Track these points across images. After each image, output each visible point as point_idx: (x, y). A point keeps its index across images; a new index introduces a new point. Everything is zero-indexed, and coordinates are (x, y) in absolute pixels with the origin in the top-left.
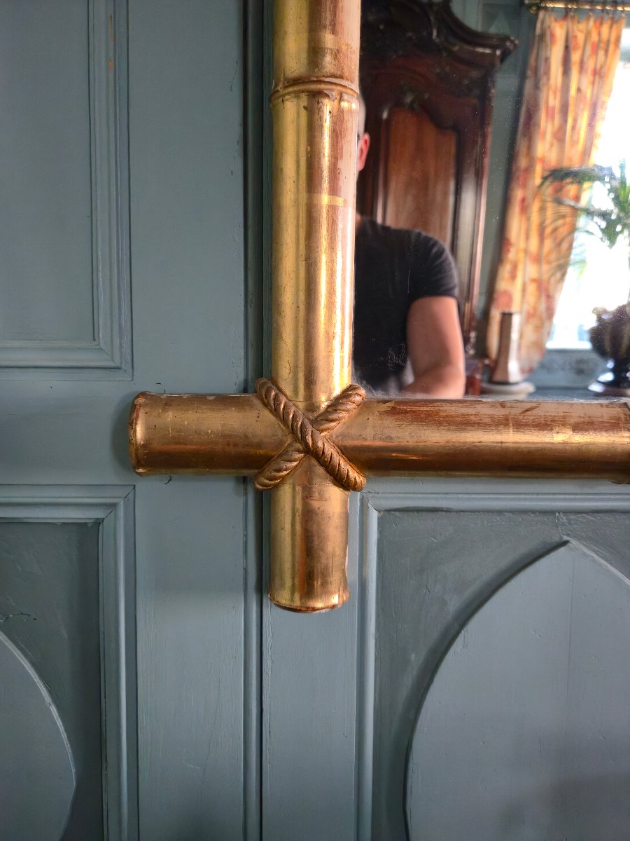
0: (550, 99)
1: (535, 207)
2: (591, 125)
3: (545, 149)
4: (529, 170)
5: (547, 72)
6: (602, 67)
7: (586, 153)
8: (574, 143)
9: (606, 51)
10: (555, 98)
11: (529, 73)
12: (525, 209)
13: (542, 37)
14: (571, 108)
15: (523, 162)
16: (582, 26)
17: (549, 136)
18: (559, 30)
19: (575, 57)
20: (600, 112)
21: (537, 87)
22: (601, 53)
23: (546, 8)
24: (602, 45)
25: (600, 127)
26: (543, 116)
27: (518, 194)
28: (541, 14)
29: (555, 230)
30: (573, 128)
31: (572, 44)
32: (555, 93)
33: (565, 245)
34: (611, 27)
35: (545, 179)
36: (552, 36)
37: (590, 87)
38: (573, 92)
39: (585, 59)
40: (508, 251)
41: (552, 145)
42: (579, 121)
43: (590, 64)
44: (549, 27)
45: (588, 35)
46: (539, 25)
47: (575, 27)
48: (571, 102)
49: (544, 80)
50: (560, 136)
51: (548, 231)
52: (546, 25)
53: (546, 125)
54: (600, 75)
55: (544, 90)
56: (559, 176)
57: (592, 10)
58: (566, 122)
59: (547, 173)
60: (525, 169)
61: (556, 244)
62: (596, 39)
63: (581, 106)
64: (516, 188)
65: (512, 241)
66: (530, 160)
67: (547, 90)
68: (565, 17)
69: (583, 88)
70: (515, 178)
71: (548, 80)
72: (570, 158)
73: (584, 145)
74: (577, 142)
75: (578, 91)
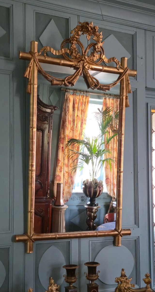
0: (69, 118)
1: (66, 151)
2: (81, 126)
3: (68, 133)
4: (64, 138)
5: (68, 110)
6: (84, 110)
7: (81, 134)
9: (85, 105)
10: (71, 118)
11: (63, 110)
12: (63, 151)
13: (67, 100)
14: (75, 120)
15: (62, 136)
16: (78, 97)
17: (69, 129)
18: (71, 98)
19: (76, 106)
20: (84, 122)
21: (65, 115)
22: (83, 105)
23: (68, 92)
24: (84, 103)
25: (84, 126)
26: (67, 123)
27: (61, 146)
28: (66, 93)
29: (72, 157)
30: (76, 127)
31: (75, 102)
32: (71, 116)
33: (76, 161)
34: (86, 98)
35: (69, 142)
37: (81, 114)
38: (76, 116)
40: (59, 163)
41: (70, 132)
42: (78, 125)
43: (80, 108)
44: (69, 97)
45: (80, 100)
46: (66, 96)
47: (76, 97)
48: (76, 118)
49: (67, 112)
50: (73, 129)
51: (70, 157)
52: (68, 96)
53: (69, 126)
54: (83, 111)
55: (67, 115)
56: (73, 141)
57: (80, 93)
58: (74, 125)
59: (69, 140)
60: (63, 138)
61: (73, 161)
62: (82, 101)
63: (79, 121)
64: (61, 143)
65: (60, 160)
66: (65, 136)
67: (69, 115)
68: (73, 94)
69: (79, 115)
70: (60, 140)
71: (69, 112)
72: (76, 136)
73: (80, 132)
74: (78, 131)
75: (77, 116)
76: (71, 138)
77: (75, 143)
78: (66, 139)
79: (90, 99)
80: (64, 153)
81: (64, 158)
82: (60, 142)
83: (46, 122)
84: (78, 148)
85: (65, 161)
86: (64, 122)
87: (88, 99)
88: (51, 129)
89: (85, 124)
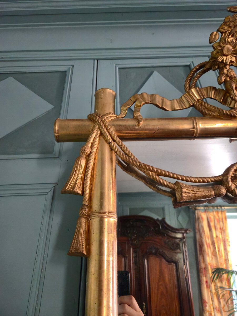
0: (207, 240)
1: (213, 286)
2: (225, 249)
4: (206, 268)
5: (203, 231)
6: (223, 228)
7: (227, 260)
8: (221, 257)
9: (223, 222)
10: (209, 240)
11: (197, 231)
12: (208, 287)
13: (198, 219)
14: (216, 242)
15: (203, 265)
16: (212, 214)
17: (210, 255)
18: (204, 216)
19: (212, 224)
20: (227, 243)
21: (200, 235)
22: (221, 223)
23: (197, 209)
24: (221, 220)
25: (229, 248)
26: (206, 246)
27: (204, 279)
28: (196, 212)
29: (223, 295)
30: (219, 251)
31: (209, 220)
32: (208, 238)
33: (229, 302)
34: (222, 214)
35: (213, 273)
36: (202, 218)
37: (220, 234)
38: (215, 236)
39: (216, 225)
40: (206, 306)
41: (212, 258)
42: (220, 248)
43: (218, 227)
45: (214, 216)
46: (196, 215)
47: (209, 215)
48: (215, 240)
49: (203, 234)
50: (214, 254)
51: (221, 296)
52: (199, 214)
53: (208, 251)
54: (223, 230)
55: (204, 237)
56: (218, 271)
57: (213, 209)
58: (215, 248)
59: (213, 270)
60: (204, 268)
61: (226, 302)
62: (218, 218)
63: (220, 242)
64: (202, 276)
65: (207, 301)
66: (206, 265)
67: (205, 237)
68: (205, 211)
69: (218, 235)
70: (201, 272)
71: (205, 233)
72: (221, 264)
73: (225, 256)
74: (222, 256)
75: (217, 236)
76: (215, 268)
77: (223, 274)
78: (208, 270)
79: (228, 214)
80: (211, 291)
81: (212, 299)
82: (201, 274)
83: (178, 251)
84: (229, 280)
85: (213, 303)
86: (201, 246)
87: (225, 215)
88: (187, 259)
89: (229, 246)
